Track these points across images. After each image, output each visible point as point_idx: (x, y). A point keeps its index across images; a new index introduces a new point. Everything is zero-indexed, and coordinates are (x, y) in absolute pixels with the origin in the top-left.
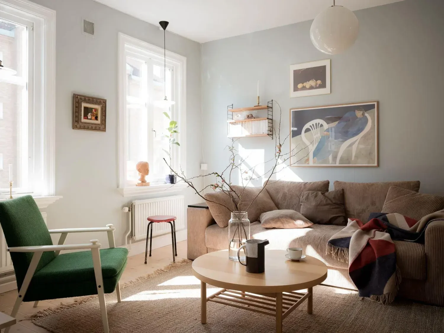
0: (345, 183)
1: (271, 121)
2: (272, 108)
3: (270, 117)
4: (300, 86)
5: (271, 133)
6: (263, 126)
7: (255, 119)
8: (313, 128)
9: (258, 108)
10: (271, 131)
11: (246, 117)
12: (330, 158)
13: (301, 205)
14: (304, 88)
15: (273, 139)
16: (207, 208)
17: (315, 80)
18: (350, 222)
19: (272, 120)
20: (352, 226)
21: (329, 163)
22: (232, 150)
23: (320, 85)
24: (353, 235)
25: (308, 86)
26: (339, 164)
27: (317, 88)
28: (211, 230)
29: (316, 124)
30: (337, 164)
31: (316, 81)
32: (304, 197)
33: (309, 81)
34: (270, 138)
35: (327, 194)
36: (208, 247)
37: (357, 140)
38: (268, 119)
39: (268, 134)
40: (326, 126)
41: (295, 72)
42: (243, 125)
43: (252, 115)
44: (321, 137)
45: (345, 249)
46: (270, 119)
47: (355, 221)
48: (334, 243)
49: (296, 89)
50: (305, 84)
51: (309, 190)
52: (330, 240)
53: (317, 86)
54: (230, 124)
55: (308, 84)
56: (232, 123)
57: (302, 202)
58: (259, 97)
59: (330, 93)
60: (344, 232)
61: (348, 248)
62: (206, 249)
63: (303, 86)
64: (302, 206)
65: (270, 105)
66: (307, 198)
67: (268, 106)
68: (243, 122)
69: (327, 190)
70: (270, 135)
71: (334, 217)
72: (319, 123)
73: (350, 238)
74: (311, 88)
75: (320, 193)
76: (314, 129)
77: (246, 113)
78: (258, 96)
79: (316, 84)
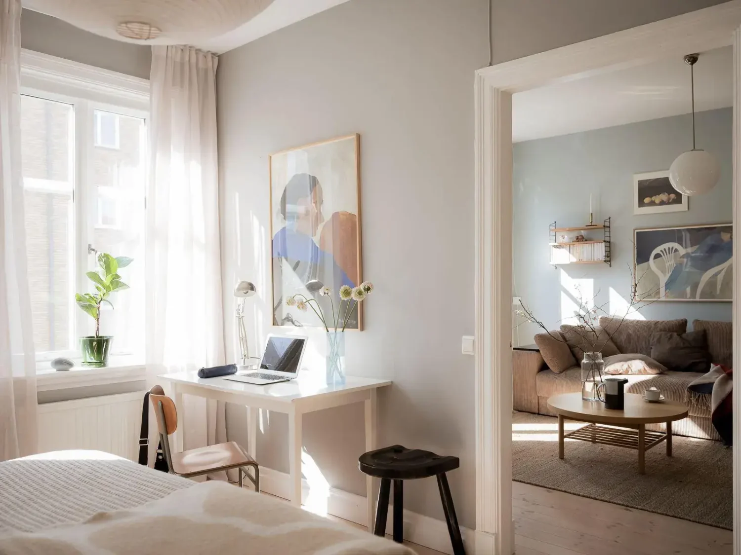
0: (708, 323)
1: (609, 244)
2: (609, 227)
3: (607, 239)
4: (647, 200)
5: (608, 259)
6: (598, 251)
7: (586, 242)
8: (665, 254)
9: (591, 227)
10: (608, 257)
11: (575, 239)
12: (688, 290)
13: (652, 348)
14: (652, 204)
15: (610, 266)
16: (538, 351)
17: (667, 194)
18: (713, 367)
19: (609, 242)
20: (716, 371)
21: (686, 298)
22: (578, 288)
23: (673, 199)
24: (717, 382)
25: (657, 201)
26: (700, 298)
27: (669, 203)
28: (543, 376)
29: (669, 248)
30: (698, 299)
31: (669, 194)
32: (655, 339)
33: (659, 195)
34: (607, 265)
35: (684, 335)
36: (539, 395)
37: (722, 270)
38: (605, 241)
39: (605, 261)
40: (682, 251)
41: (641, 183)
42: (571, 250)
43: (582, 236)
44: (675, 265)
45: (707, 395)
46: (607, 242)
47: (719, 366)
48: (694, 389)
49: (641, 204)
50: (653, 198)
51: (661, 330)
52: (690, 385)
53: (670, 201)
54: (553, 248)
55: (657, 199)
56: (556, 247)
57: (652, 345)
58: (592, 214)
59: (687, 209)
60: (705, 378)
61: (711, 393)
62: (537, 398)
63: (652, 201)
64: (652, 351)
65: (608, 224)
66: (659, 341)
67: (604, 226)
68: (571, 246)
69: (685, 331)
70: (608, 261)
71: (693, 363)
72: (672, 248)
73: (713, 383)
74: (662, 203)
75: (675, 334)
76: (667, 255)
77: (575, 234)
78: (591, 212)
79: (669, 199)
